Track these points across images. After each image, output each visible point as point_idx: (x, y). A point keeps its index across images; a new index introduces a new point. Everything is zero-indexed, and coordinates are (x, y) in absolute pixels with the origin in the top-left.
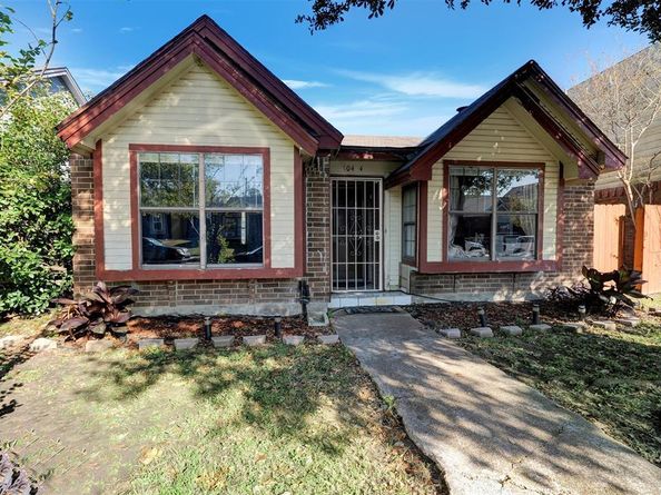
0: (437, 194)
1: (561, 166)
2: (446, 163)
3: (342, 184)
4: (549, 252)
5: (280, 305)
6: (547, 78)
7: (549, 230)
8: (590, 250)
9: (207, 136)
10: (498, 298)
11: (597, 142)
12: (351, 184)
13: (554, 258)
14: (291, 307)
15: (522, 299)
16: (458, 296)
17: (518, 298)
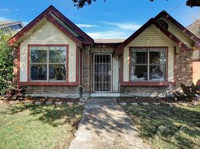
0: (127, 58)
1: (175, 47)
2: (130, 48)
3: (98, 55)
4: (171, 78)
5: (73, 95)
7: (171, 71)
8: (191, 78)
9: (49, 41)
10: (152, 96)
11: (191, 38)
12: (101, 55)
13: (173, 81)
14: (77, 95)
16: (137, 94)
17: (161, 96)
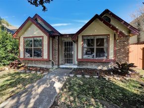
1: (115, 35)
2: (83, 36)
4: (111, 57)
6: (111, 13)
8: (128, 57)
10: (99, 68)
11: (128, 27)
13: (113, 59)
15: (106, 69)
17: (105, 68)
